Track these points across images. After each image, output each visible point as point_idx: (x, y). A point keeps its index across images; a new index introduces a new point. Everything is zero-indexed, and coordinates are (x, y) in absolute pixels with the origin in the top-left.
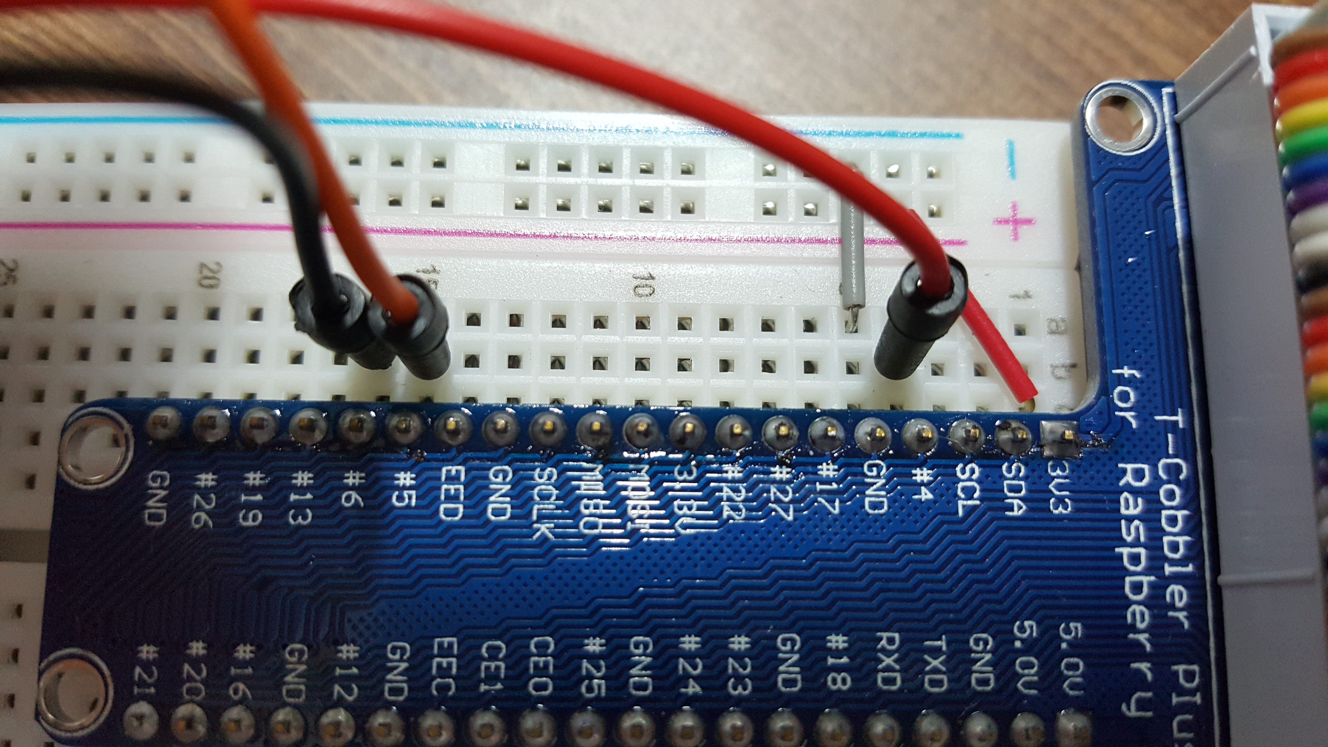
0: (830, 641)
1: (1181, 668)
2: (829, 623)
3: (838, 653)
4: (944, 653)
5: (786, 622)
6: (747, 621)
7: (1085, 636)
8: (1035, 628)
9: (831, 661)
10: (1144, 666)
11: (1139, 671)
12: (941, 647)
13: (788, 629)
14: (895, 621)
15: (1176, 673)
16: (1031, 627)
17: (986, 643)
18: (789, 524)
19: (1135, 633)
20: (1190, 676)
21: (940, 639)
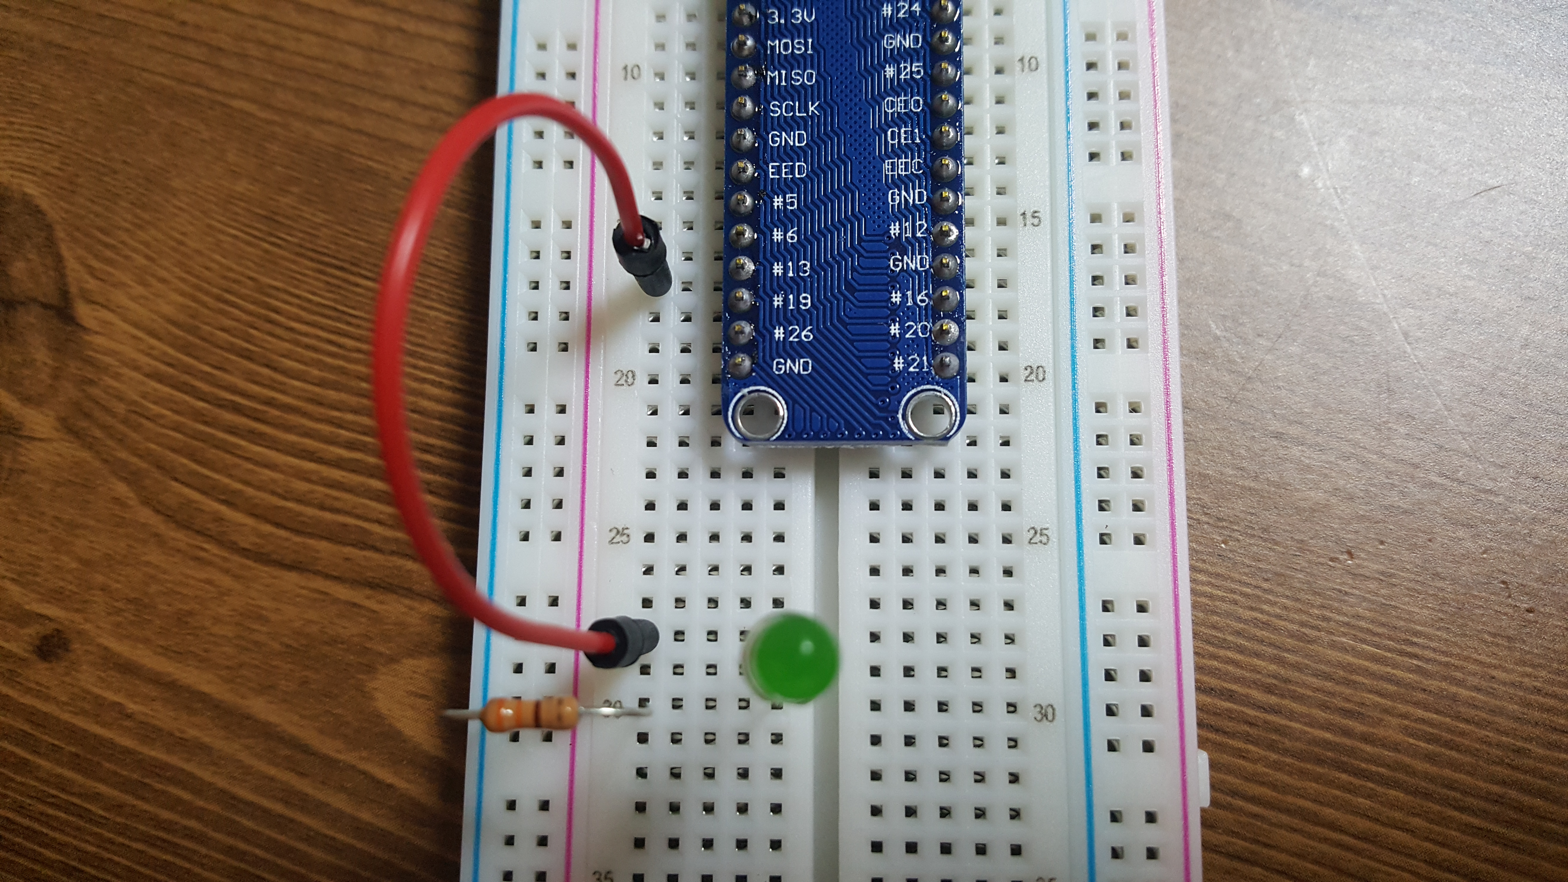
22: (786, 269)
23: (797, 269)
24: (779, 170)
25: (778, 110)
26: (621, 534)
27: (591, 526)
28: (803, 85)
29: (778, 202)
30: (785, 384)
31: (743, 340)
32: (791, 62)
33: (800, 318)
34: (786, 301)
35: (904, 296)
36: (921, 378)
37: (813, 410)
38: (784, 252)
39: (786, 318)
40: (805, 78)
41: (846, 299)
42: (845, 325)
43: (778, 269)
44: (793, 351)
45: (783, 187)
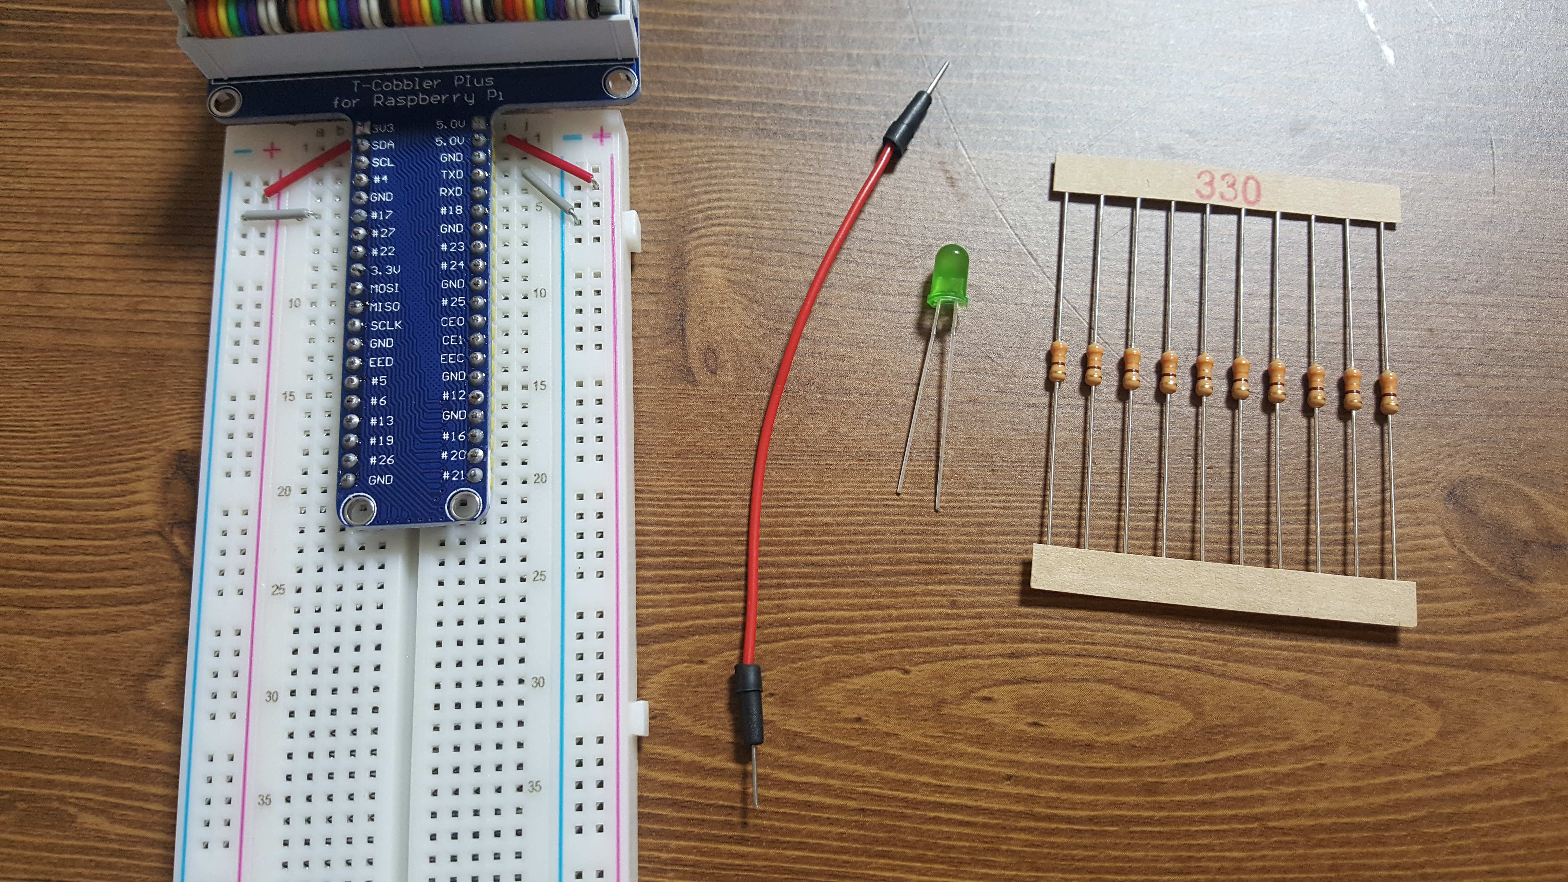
0: (443, 213)
1: (456, 83)
2: (436, 214)
3: (448, 210)
4: (448, 171)
5: (436, 230)
6: (436, 245)
7: (442, 119)
8: (439, 138)
9: (451, 213)
11: (456, 99)
12: (446, 173)
13: (439, 229)
14: (435, 189)
15: (458, 85)
17: (444, 156)
18: (397, 230)
19: (442, 100)
20: (459, 79)
21: (442, 173)
22: (378, 421)
23: (385, 421)
24: (375, 362)
25: (376, 326)
26: (279, 588)
27: (262, 585)
28: (392, 311)
29: (375, 381)
30: (377, 492)
31: (350, 465)
32: (384, 298)
33: (387, 451)
34: (378, 441)
35: (450, 435)
36: (459, 484)
37: (392, 506)
38: (377, 411)
39: (377, 451)
40: (394, 307)
41: (415, 438)
42: (414, 454)
43: (373, 421)
44: (380, 470)
45: (378, 372)
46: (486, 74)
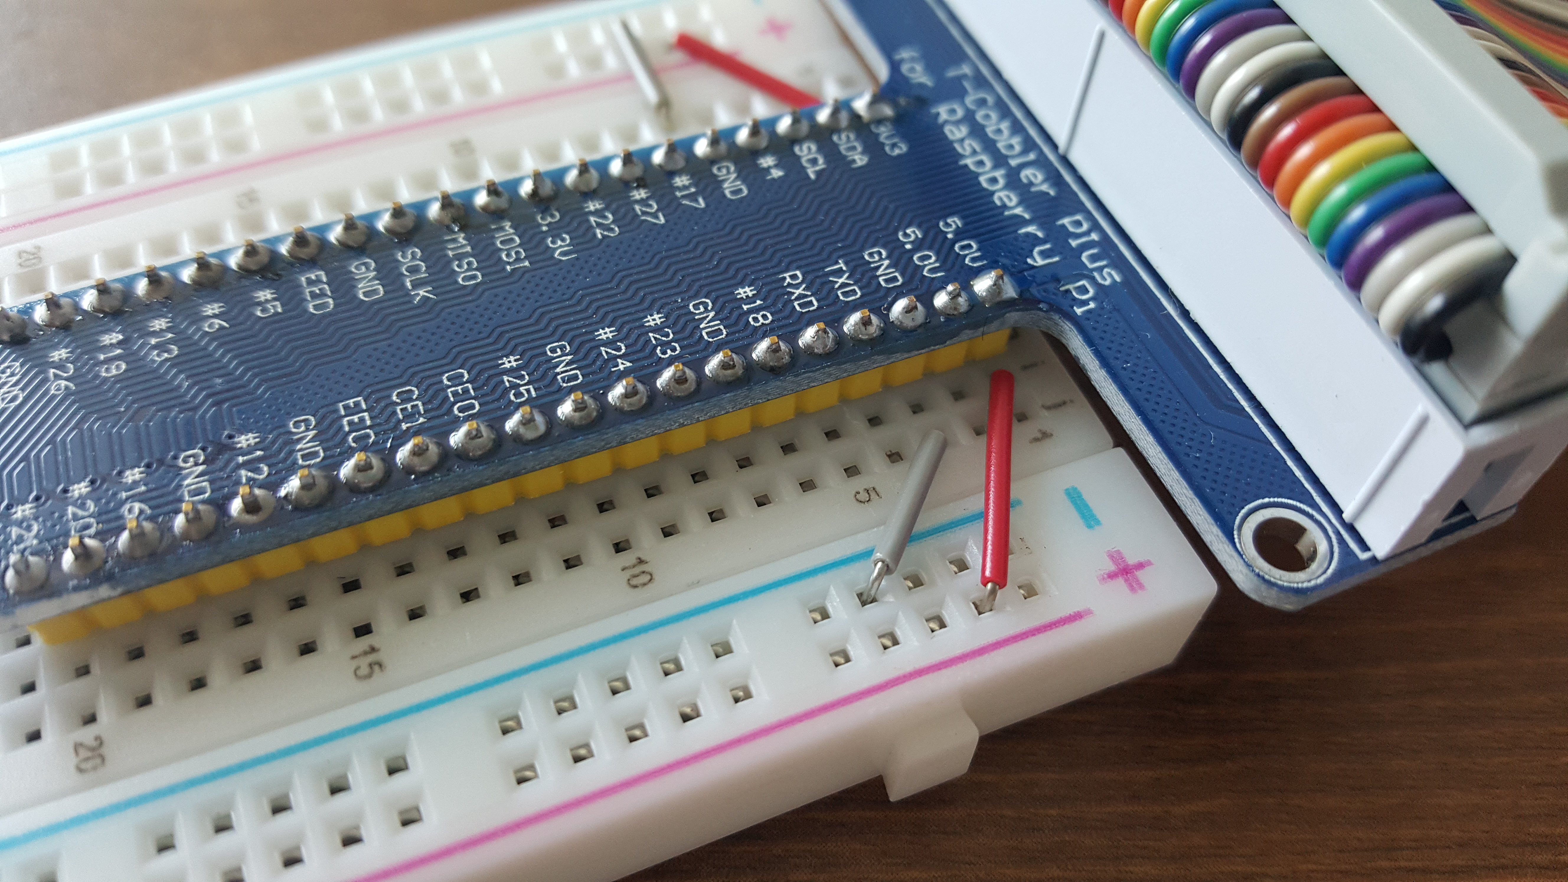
0: (740, 294)
1: (1066, 221)
2: (732, 282)
3: (749, 300)
4: (844, 272)
5: (691, 293)
6: (654, 301)
7: (965, 225)
8: (917, 232)
9: (745, 307)
10: (1031, 229)
11: (1028, 235)
12: (841, 268)
13: (695, 296)
14: (790, 263)
15: (1063, 226)
16: (914, 232)
17: (880, 254)
18: (663, 226)
19: (1009, 211)
20: (1078, 224)
21: (837, 263)
40: (467, 273)
46: (1119, 263)
